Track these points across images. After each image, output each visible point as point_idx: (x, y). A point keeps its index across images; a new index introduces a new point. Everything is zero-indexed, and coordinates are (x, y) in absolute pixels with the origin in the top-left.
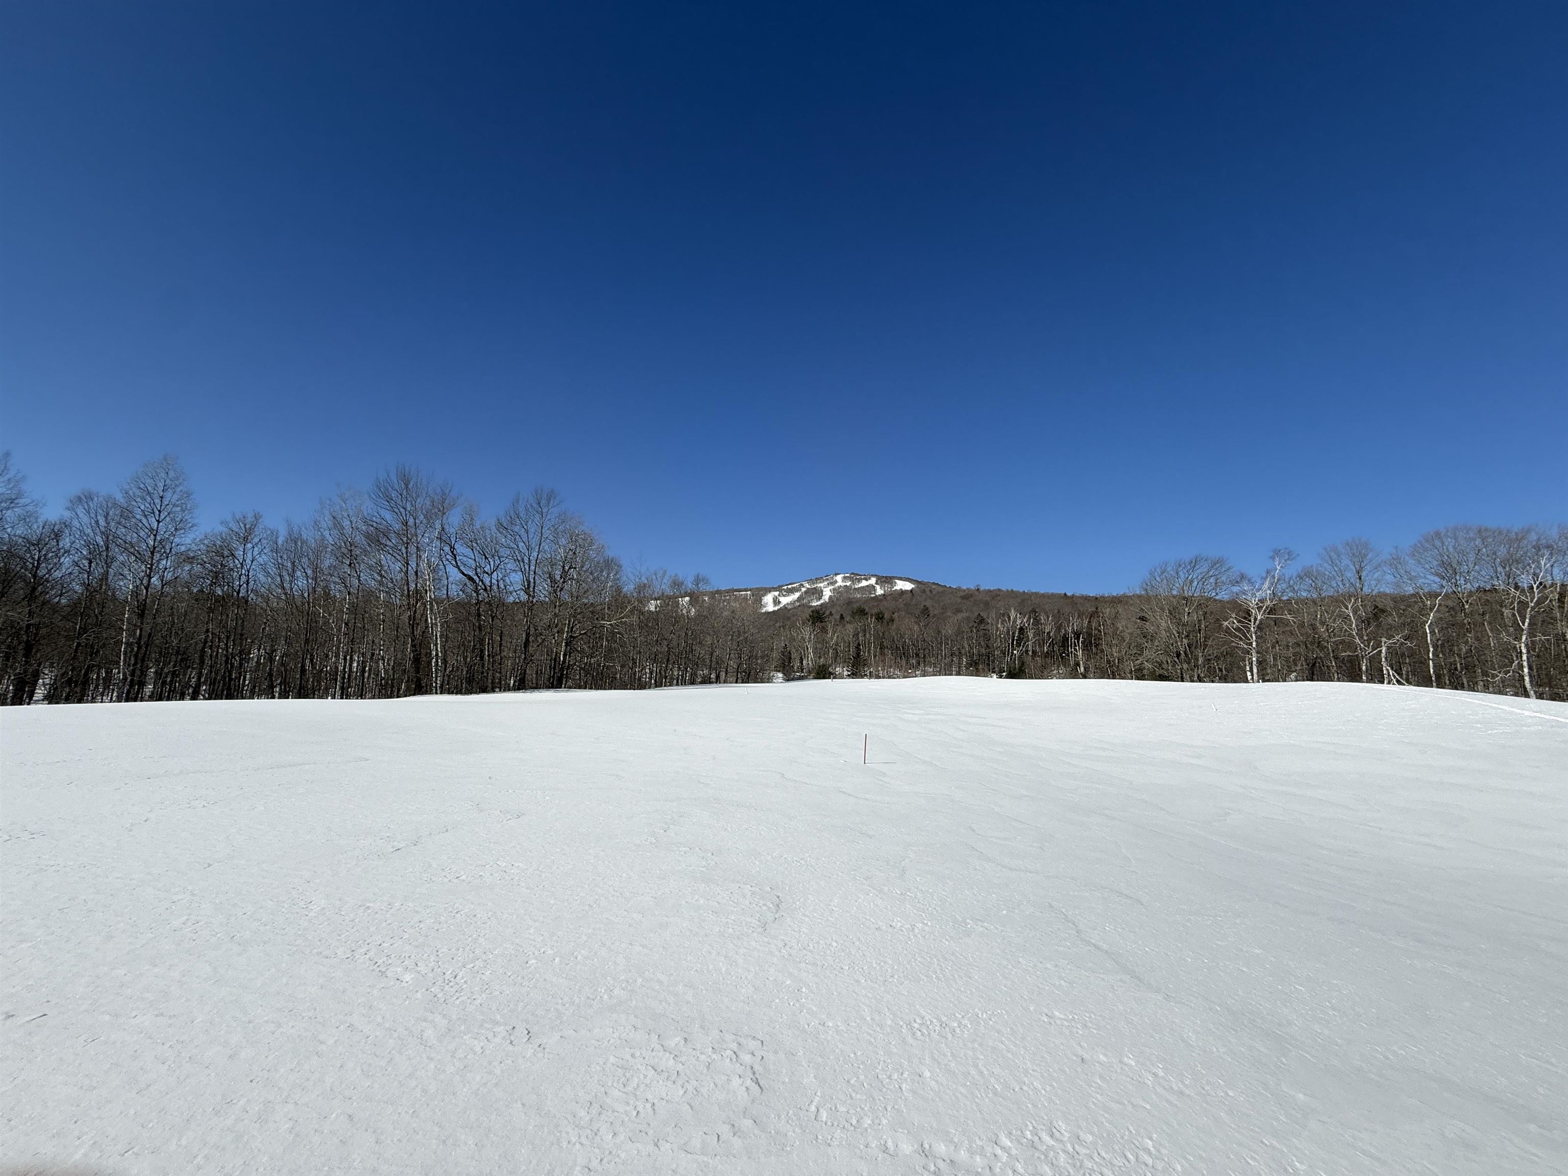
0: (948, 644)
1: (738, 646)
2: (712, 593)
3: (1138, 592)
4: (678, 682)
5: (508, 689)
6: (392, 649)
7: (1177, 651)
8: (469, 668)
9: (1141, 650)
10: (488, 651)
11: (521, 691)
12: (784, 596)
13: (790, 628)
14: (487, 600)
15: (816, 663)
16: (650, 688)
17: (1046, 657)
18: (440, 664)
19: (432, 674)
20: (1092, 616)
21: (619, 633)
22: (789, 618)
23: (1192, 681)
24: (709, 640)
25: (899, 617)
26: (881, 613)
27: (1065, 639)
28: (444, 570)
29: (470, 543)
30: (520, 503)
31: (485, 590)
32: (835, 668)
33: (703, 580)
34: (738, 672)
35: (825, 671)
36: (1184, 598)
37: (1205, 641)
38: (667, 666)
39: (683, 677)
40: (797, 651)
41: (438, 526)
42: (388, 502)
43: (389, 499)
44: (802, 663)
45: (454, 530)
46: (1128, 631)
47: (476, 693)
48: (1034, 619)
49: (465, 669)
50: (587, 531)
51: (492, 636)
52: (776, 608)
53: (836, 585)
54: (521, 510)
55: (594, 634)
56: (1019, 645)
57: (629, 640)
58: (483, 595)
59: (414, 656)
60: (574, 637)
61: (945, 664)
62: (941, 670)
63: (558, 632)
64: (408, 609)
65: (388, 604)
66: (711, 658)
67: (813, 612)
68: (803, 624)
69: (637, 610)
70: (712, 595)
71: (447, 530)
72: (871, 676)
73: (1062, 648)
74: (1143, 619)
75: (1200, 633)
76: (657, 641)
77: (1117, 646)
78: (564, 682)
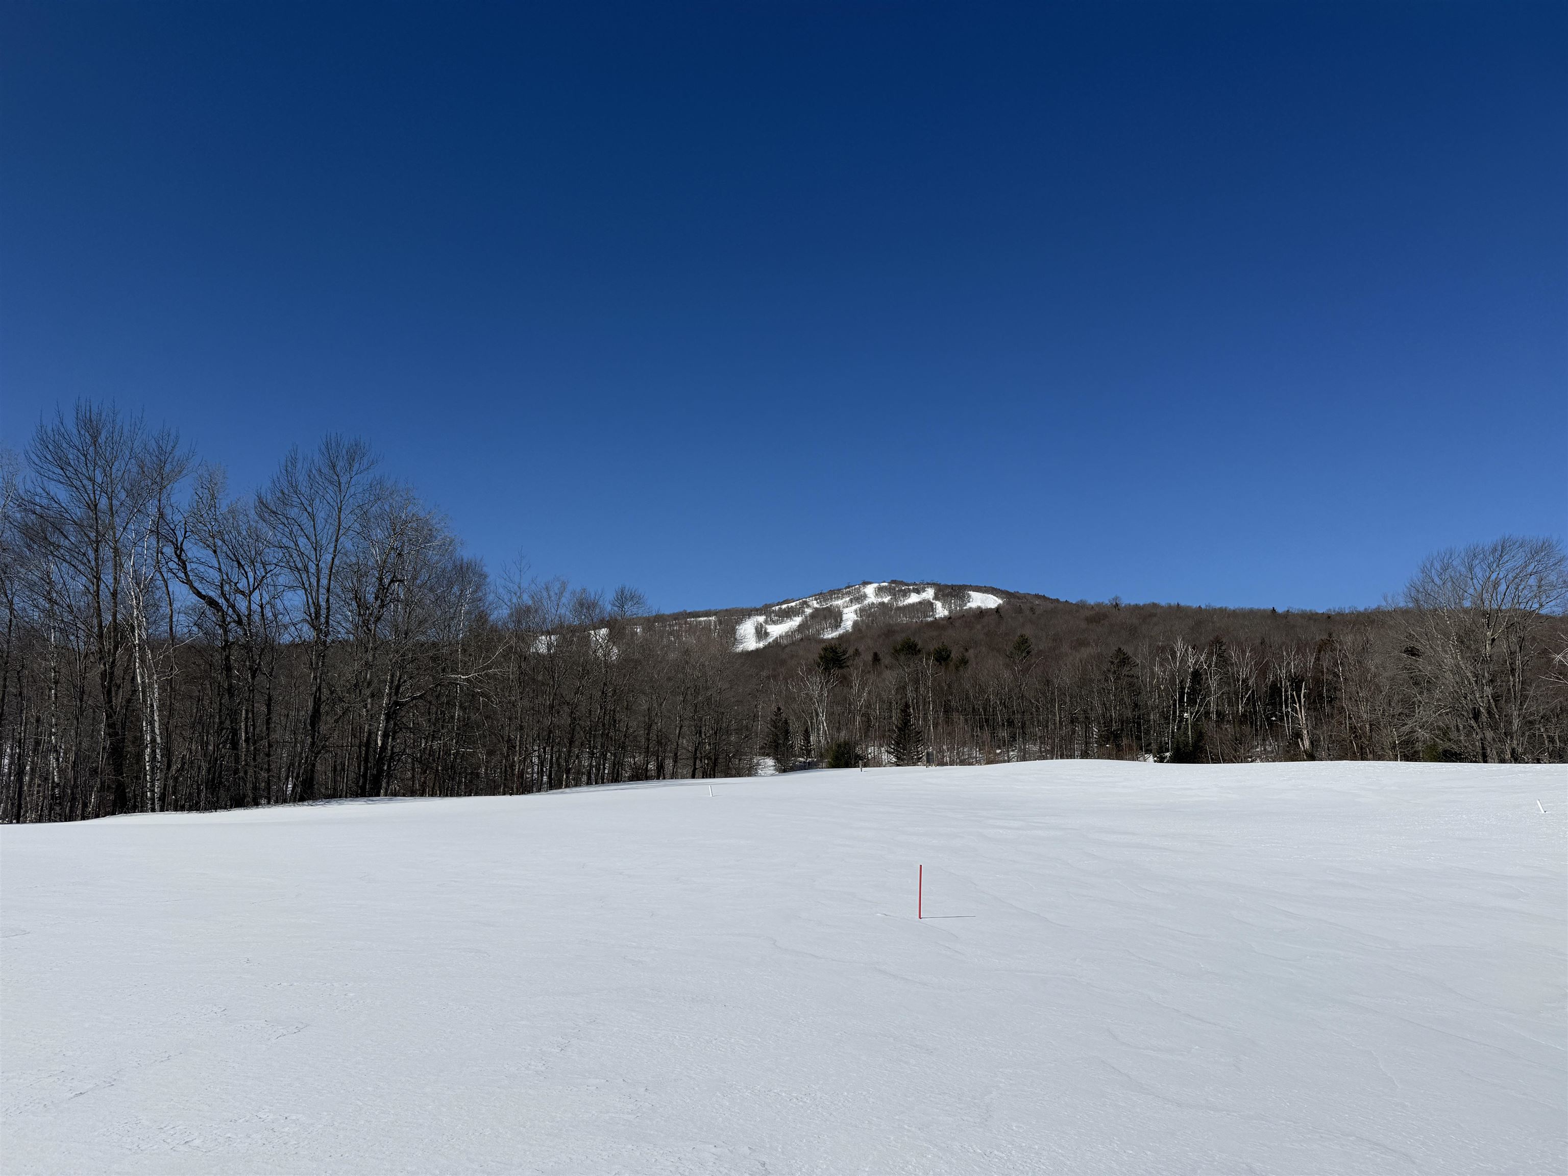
0: (1065, 703)
1: (695, 712)
2: (648, 620)
3: (1402, 604)
4: (589, 778)
5: (282, 800)
6: (73, 732)
7: (1474, 708)
8: (213, 763)
9: (1410, 706)
10: (247, 733)
11: (306, 803)
12: (774, 623)
13: (786, 679)
14: (242, 641)
15: (832, 739)
16: (539, 790)
17: (1241, 723)
18: (158, 757)
19: (145, 775)
20: (1322, 647)
21: (483, 694)
22: (783, 663)
23: (1502, 761)
24: (643, 704)
25: (976, 657)
26: (946, 650)
27: (1275, 690)
28: (164, 589)
29: (210, 539)
30: (299, 466)
31: (239, 622)
32: (867, 748)
33: (632, 598)
34: (695, 759)
35: (848, 753)
36: (1484, 614)
37: (1523, 689)
38: (569, 752)
39: (598, 770)
40: (798, 718)
41: (152, 510)
42: (62, 469)
43: (63, 464)
44: (807, 739)
45: (181, 518)
46: (1386, 674)
47: (225, 808)
48: (1219, 656)
49: (204, 766)
50: (422, 514)
51: (253, 706)
52: (761, 645)
53: (866, 602)
54: (300, 478)
55: (438, 697)
56: (1192, 702)
57: (502, 707)
58: (235, 632)
59: (111, 744)
60: (402, 705)
61: (1062, 739)
62: (1053, 748)
63: (373, 696)
64: (100, 658)
65: (63, 650)
66: (648, 734)
67: (825, 649)
68: (809, 671)
69: (515, 653)
70: (649, 622)
71: (170, 518)
72: (929, 761)
73: (1270, 707)
74: (1412, 652)
75: (1514, 675)
76: (552, 707)
77: (1367, 701)
78: (384, 785)
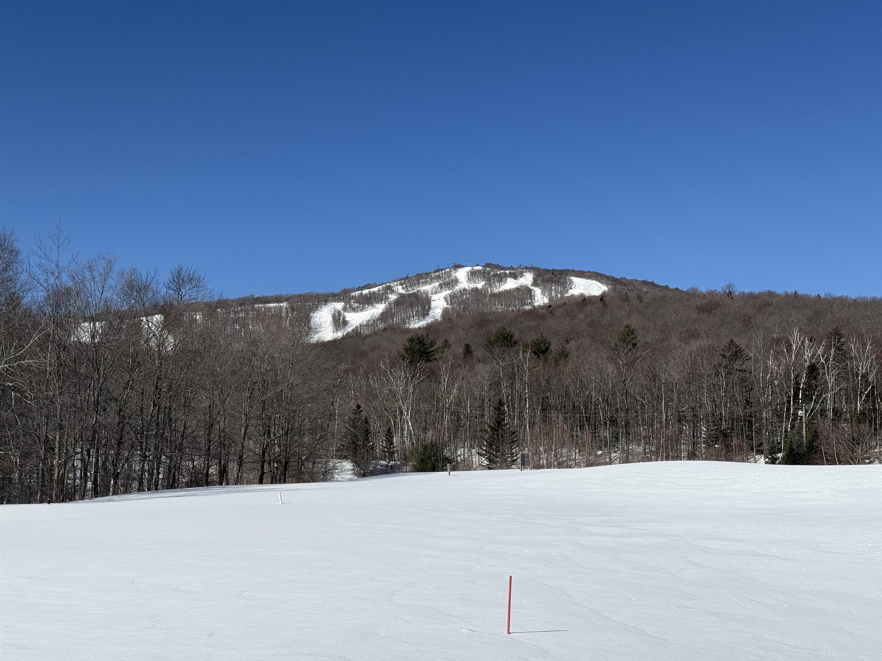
0: (672, 400)
1: (263, 409)
2: (209, 305)
4: (141, 484)
12: (354, 310)
13: (366, 373)
15: (418, 440)
16: (82, 498)
17: (859, 421)
21: (14, 389)
22: (364, 355)
24: (204, 401)
25: (578, 349)
26: (545, 342)
32: (456, 449)
33: (191, 280)
34: (263, 462)
35: (435, 455)
38: (118, 454)
39: (151, 474)
40: (380, 417)
44: (390, 441)
48: (838, 349)
52: (339, 334)
53: (457, 288)
57: (38, 403)
61: (668, 439)
66: (209, 435)
67: (411, 340)
68: (393, 364)
69: (52, 342)
70: (211, 308)
72: (524, 464)
76: (96, 403)
